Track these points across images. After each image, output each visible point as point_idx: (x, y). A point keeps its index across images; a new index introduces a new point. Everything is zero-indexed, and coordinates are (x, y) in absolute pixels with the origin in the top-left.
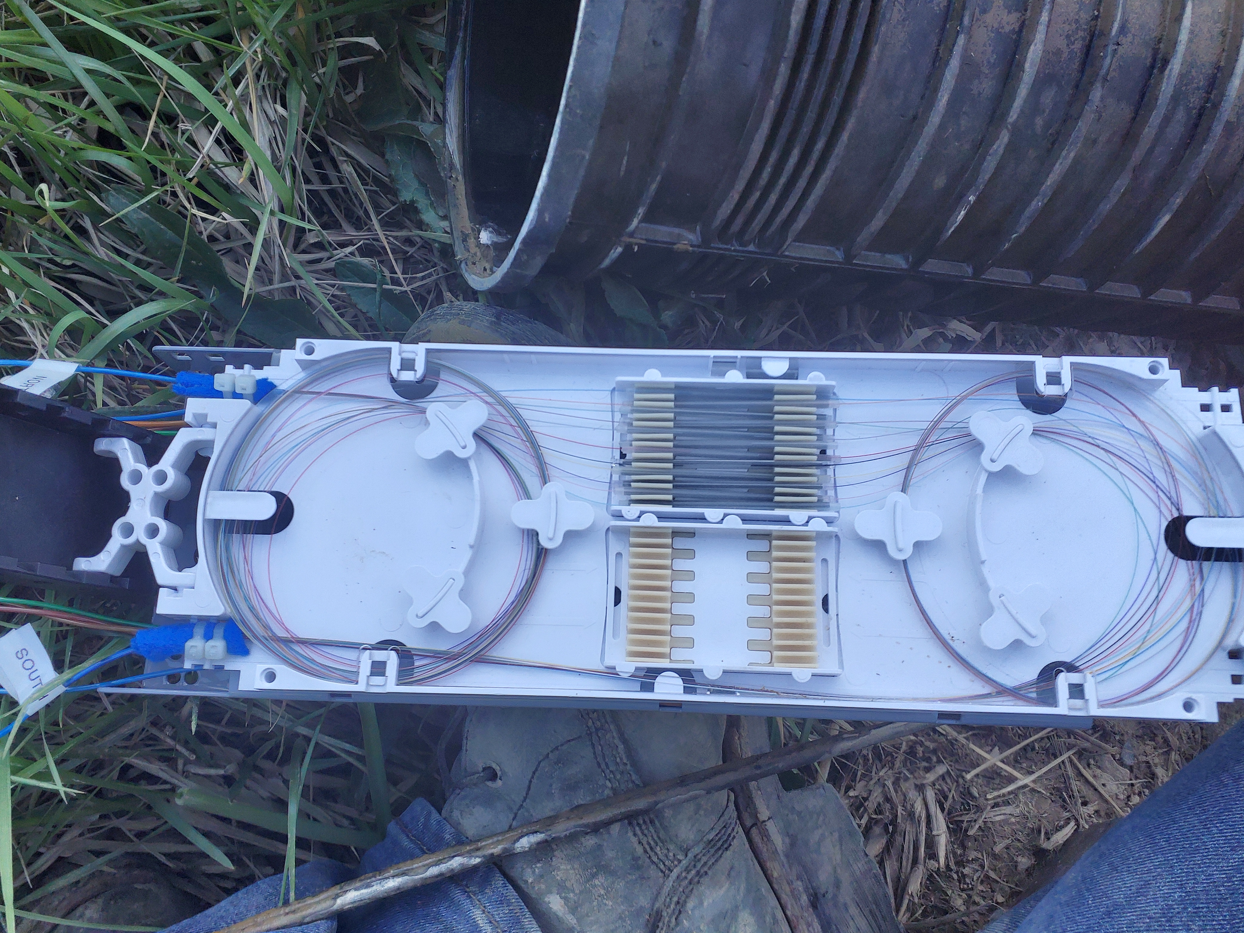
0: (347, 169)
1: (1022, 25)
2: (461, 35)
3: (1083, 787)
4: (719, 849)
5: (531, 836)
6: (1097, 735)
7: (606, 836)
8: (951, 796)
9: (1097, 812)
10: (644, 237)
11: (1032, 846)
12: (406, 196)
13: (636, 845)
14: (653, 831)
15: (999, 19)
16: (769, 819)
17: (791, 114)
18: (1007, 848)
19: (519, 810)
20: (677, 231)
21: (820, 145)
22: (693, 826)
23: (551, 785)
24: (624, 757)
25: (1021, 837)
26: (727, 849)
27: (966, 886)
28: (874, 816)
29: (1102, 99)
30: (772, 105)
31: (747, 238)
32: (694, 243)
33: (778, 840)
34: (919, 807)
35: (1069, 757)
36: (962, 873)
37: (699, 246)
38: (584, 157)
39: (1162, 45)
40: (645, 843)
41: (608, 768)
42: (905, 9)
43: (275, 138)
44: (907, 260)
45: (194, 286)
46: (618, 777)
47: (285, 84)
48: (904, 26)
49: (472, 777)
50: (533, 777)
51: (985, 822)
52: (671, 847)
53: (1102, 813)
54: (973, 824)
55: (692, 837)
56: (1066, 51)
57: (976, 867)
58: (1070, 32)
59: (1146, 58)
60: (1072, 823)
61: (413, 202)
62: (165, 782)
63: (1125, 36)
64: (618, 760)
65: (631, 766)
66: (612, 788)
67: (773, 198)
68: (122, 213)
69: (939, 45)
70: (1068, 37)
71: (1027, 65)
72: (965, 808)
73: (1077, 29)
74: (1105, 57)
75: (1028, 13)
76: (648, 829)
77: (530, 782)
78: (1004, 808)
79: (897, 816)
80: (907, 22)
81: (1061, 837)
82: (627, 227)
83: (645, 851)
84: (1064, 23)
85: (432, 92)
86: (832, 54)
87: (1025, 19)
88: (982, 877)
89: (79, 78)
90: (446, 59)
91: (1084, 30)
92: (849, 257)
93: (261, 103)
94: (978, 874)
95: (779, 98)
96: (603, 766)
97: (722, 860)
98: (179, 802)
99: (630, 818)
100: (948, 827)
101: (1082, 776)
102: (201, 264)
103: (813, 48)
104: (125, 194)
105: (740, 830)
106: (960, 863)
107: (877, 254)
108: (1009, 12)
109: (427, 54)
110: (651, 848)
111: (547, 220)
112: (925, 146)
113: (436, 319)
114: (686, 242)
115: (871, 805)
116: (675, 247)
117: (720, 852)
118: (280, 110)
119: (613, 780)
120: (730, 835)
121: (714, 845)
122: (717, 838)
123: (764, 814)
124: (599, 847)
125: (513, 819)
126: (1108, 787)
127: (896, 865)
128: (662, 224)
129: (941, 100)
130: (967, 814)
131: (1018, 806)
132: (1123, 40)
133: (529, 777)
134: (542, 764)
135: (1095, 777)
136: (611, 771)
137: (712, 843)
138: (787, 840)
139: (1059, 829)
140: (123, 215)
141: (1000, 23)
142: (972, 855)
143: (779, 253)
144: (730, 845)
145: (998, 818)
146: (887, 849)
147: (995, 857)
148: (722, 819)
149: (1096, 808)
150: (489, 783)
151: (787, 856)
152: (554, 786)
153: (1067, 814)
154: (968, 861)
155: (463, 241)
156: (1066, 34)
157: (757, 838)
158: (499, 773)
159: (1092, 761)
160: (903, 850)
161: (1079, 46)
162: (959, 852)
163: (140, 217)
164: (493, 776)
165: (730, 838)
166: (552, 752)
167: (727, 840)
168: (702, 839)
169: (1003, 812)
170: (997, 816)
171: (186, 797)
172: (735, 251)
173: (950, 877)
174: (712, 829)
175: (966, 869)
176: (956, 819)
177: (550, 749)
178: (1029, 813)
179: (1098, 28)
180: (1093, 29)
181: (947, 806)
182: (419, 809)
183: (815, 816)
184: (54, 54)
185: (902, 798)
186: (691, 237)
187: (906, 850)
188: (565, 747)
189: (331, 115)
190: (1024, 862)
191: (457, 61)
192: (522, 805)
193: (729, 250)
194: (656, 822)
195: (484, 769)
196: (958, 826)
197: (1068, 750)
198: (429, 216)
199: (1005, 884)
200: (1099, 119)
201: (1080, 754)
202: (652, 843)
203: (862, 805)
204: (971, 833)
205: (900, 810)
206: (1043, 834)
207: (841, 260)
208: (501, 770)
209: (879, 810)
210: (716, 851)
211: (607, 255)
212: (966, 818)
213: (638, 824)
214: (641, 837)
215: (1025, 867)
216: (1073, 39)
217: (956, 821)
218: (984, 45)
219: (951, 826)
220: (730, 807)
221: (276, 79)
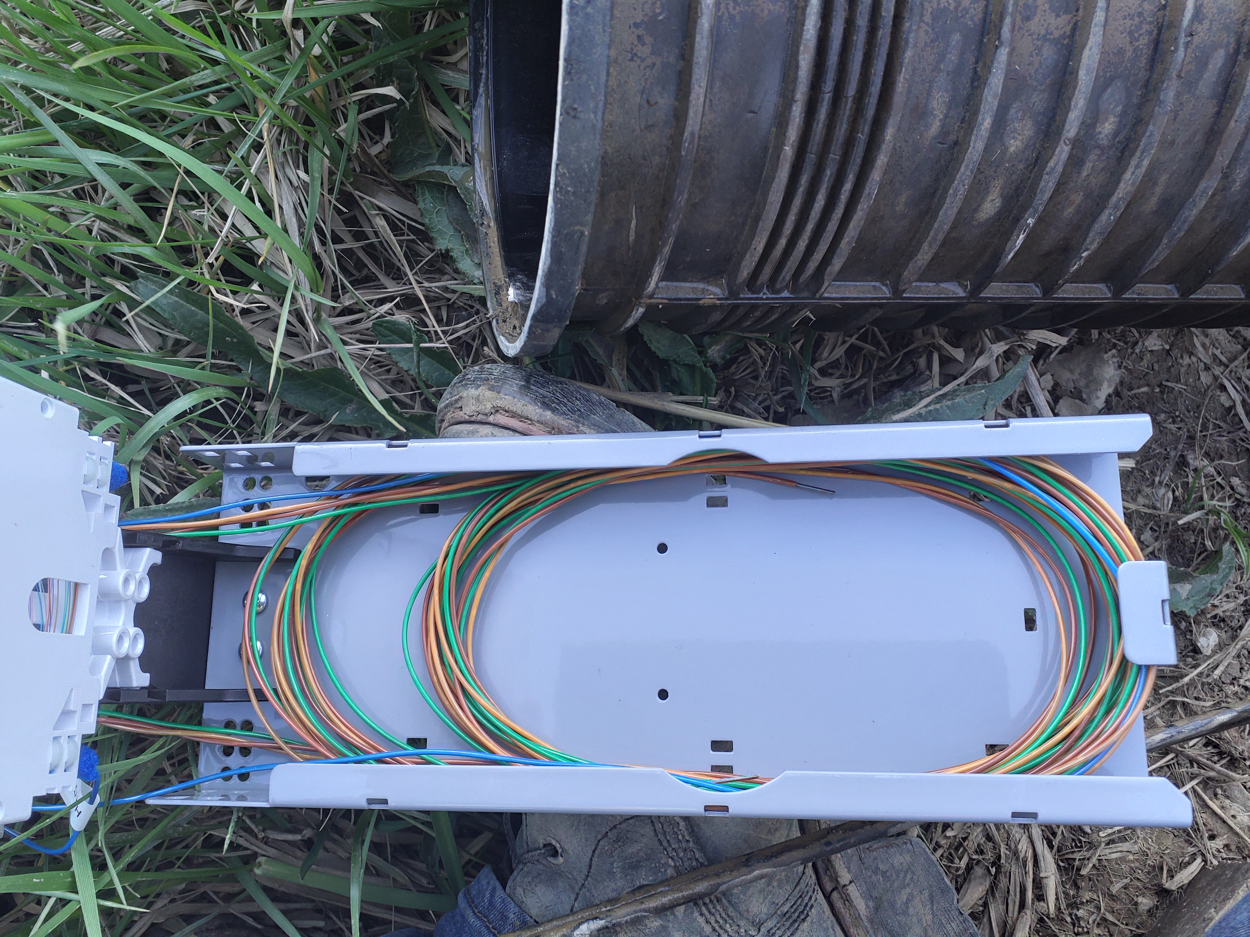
0: (381, 223)
1: (1074, 29)
2: (484, 71)
3: (1209, 820)
4: (795, 921)
5: (591, 922)
6: (1224, 762)
7: (671, 918)
8: (1060, 832)
9: (1227, 846)
10: (665, 296)
11: (1155, 885)
12: (441, 244)
13: (703, 924)
14: (721, 910)
15: (1046, 25)
16: (851, 882)
17: (811, 158)
18: (1125, 887)
19: (580, 890)
20: (701, 286)
21: (848, 187)
22: (765, 898)
23: (612, 864)
24: (686, 834)
25: (1142, 876)
26: (804, 920)
27: (1080, 930)
28: (974, 857)
29: (1178, 96)
30: (788, 151)
31: (778, 286)
32: (721, 296)
33: (861, 905)
34: (1024, 846)
35: (1193, 787)
36: (1076, 915)
37: (726, 299)
38: (582, 233)
39: (1246, 28)
40: (713, 922)
41: (670, 845)
42: (933, 29)
43: (300, 204)
44: (964, 287)
45: (232, 360)
46: (681, 855)
47: (306, 148)
48: (933, 48)
49: (533, 853)
50: (593, 856)
51: (1099, 860)
52: (742, 923)
53: (1233, 847)
54: (1086, 862)
55: (765, 910)
56: (1129, 48)
57: (1092, 910)
58: (1133, 28)
59: (1228, 43)
60: (1199, 860)
61: (447, 251)
62: (247, 849)
63: (1200, 22)
64: (680, 837)
65: (694, 843)
66: (675, 866)
67: (802, 244)
68: (153, 299)
69: (977, 63)
70: (1131, 33)
71: (1082, 73)
72: (1076, 845)
73: (1141, 22)
74: (1176, 49)
75: (1081, 13)
76: (715, 907)
77: (591, 860)
78: (1121, 844)
79: (1000, 856)
80: (937, 44)
81: (1185, 876)
82: (645, 289)
83: (714, 930)
84: (1125, 19)
85: (461, 133)
86: (851, 90)
87: (1077, 21)
88: (1098, 919)
89: (93, 173)
90: (472, 98)
91: (1150, 23)
92: (896, 292)
93: (284, 168)
94: (1094, 917)
95: (795, 144)
96: (665, 844)
97: (799, 932)
98: (257, 871)
99: (694, 901)
100: (1058, 865)
101: (1209, 807)
102: (235, 340)
103: (828, 86)
104: (152, 281)
105: (820, 896)
106: (1073, 905)
107: (931, 284)
108: (1058, 16)
109: (453, 94)
110: (721, 927)
111: (554, 296)
112: (968, 173)
113: (466, 384)
114: (712, 296)
115: (971, 845)
116: (701, 302)
117: (796, 925)
118: (302, 174)
119: (676, 858)
120: (807, 904)
121: (790, 917)
122: (793, 910)
123: (845, 877)
124: (664, 928)
125: (576, 900)
126: (1239, 818)
127: (1002, 908)
128: (685, 280)
129: (982, 124)
130: (1080, 851)
131: (1136, 842)
132: (1199, 28)
133: (590, 855)
134: (602, 843)
135: (1223, 808)
136: (673, 849)
137: (787, 916)
138: (871, 904)
139: (1184, 865)
140: (152, 303)
141: (1047, 29)
142: (1087, 896)
143: (818, 296)
144: (808, 915)
145: (1114, 856)
146: (992, 890)
147: (1112, 897)
148: (798, 889)
149: (1225, 842)
150: (551, 859)
151: (871, 921)
152: (615, 865)
153: (1193, 849)
154: (1082, 903)
155: (496, 294)
156: (1128, 30)
157: (839, 904)
158: (560, 851)
159: (1219, 791)
160: (1008, 892)
161: (1146, 41)
162: (1072, 893)
163: (171, 301)
164: (555, 853)
165: (808, 908)
166: (610, 830)
167: (804, 910)
168: (776, 912)
169: (1119, 849)
170: (1112, 854)
171: (264, 866)
172: (767, 299)
173: (1063, 919)
174: (787, 899)
175: (1081, 911)
176: (1067, 856)
177: (608, 828)
178: (1149, 849)
179: (1166, 18)
180: (1160, 20)
181: (1055, 843)
182: (484, 882)
183: (902, 875)
184: (66, 152)
185: (1005, 835)
186: (717, 290)
187: (1012, 892)
188: (624, 826)
189: (358, 170)
190: (1146, 902)
191: (482, 100)
192: (583, 884)
193: (762, 299)
194: (724, 900)
195: (545, 846)
196: (1069, 864)
197: (1192, 779)
198: (466, 265)
199: (1123, 926)
200: (1175, 119)
201: (1206, 783)
202: (721, 921)
203: (960, 845)
204: (1084, 872)
205: (1003, 850)
206: (1165, 872)
207: (889, 296)
208: (561, 847)
209: (980, 851)
210: (791, 925)
211: (629, 316)
212: (1077, 856)
213: (705, 904)
214: (708, 916)
215: (1147, 908)
216: (1136, 35)
217: (1067, 859)
218: (1031, 56)
219: (1062, 864)
220: (807, 874)
221: (297, 144)
